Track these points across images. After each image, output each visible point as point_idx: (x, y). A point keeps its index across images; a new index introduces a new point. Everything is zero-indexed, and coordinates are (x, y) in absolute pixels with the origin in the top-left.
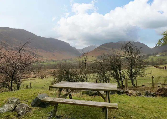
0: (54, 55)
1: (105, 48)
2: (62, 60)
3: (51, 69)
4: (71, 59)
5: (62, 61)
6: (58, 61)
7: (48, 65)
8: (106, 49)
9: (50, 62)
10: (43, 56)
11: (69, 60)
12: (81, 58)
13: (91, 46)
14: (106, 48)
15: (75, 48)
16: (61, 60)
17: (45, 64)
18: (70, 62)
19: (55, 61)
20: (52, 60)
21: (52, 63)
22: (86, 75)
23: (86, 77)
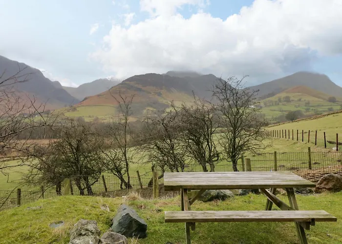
1: (136, 85)
14: (140, 86)
15: (57, 83)
22: (125, 155)
23: (126, 159)
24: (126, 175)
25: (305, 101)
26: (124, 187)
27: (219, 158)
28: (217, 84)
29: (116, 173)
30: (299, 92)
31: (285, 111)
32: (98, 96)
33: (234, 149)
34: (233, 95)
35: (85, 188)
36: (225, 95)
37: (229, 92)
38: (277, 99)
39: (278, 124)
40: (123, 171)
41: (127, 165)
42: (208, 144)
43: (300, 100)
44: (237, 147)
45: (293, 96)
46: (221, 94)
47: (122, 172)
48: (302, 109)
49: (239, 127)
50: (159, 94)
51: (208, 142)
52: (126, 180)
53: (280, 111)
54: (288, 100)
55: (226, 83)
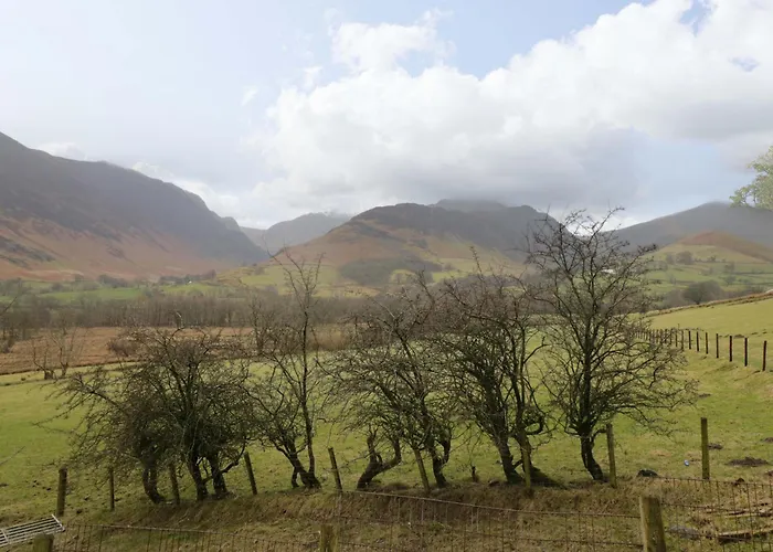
0: (120, 254)
1: (378, 227)
2: (163, 281)
3: (97, 325)
4: (212, 274)
5: (160, 287)
6: (143, 283)
7: (82, 303)
8: (383, 235)
9: (94, 288)
10: (53, 255)
11: (197, 279)
12: (260, 271)
13: (310, 214)
15: (231, 221)
16: (154, 279)
17: (67, 298)
18: (204, 289)
19: (123, 284)
20: (105, 280)
21: (105, 294)
22: (304, 404)
23: (306, 414)
24: (306, 452)
25: (724, 261)
26: (299, 482)
27: (545, 429)
28: (537, 231)
29: (283, 447)
30: (710, 244)
31: (682, 282)
32: (306, 245)
33: (586, 405)
34: (583, 259)
35: (208, 479)
36: (560, 262)
37: (570, 251)
38: (664, 258)
39: (668, 310)
40: (298, 443)
41: (309, 428)
42: (514, 386)
43: (713, 260)
44: (595, 400)
45: (697, 252)
46: (548, 258)
47: (296, 444)
48: (718, 279)
49: (600, 346)
50: (423, 245)
51: (514, 381)
52: (306, 466)
53: (671, 282)
54: (686, 259)
55: (562, 227)
